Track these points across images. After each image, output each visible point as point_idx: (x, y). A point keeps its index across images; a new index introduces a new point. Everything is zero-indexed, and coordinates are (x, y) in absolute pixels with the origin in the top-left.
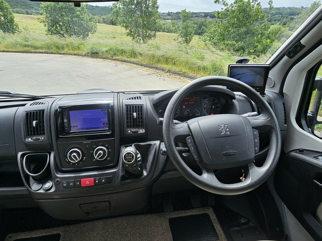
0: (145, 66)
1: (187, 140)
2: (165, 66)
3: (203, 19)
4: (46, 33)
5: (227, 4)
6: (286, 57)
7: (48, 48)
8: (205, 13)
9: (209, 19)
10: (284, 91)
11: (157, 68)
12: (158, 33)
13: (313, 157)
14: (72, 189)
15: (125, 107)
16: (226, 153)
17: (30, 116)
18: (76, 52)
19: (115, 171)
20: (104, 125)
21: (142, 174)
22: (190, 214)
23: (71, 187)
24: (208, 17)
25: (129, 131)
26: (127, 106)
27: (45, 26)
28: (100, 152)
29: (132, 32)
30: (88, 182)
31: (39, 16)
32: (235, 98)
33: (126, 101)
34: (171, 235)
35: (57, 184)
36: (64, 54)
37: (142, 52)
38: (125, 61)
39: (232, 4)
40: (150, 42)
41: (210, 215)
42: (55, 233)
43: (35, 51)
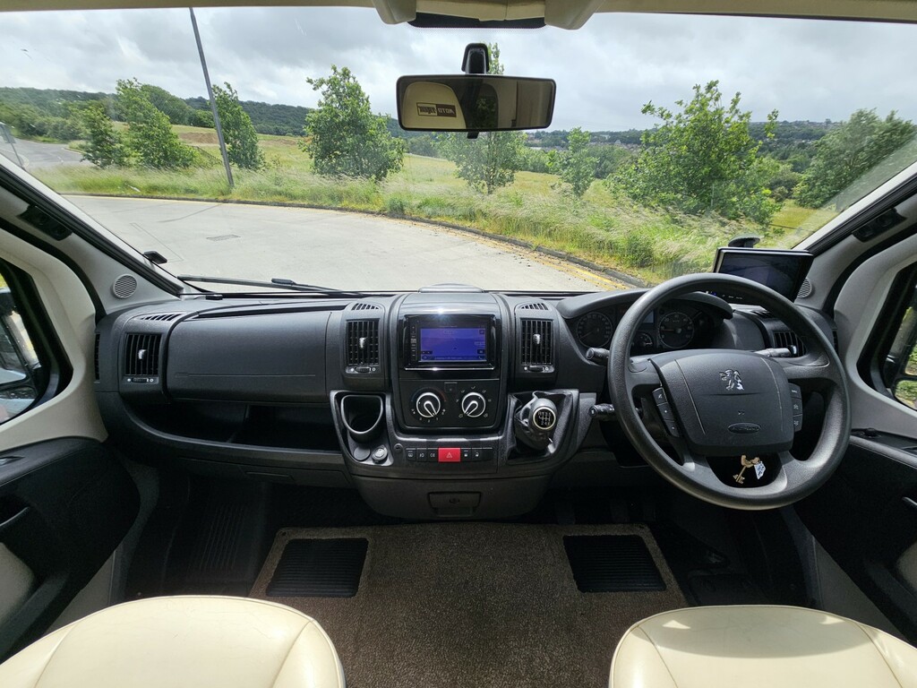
0: (491, 237)
1: (655, 395)
2: (530, 239)
3: (607, 147)
4: (312, 169)
5: (669, 116)
6: (851, 239)
7: (314, 197)
8: (611, 134)
9: (619, 146)
10: (836, 308)
11: (514, 242)
12: (518, 174)
13: (905, 450)
14: (422, 464)
15: (519, 323)
16: (736, 427)
17: (354, 328)
18: (363, 207)
19: (498, 440)
20: (478, 352)
21: (546, 450)
22: (604, 533)
23: (421, 460)
24: (618, 142)
25: (526, 368)
26: (523, 320)
27: (311, 157)
28: (473, 402)
29: (468, 170)
30: (449, 455)
31: (301, 139)
32: (729, 316)
33: (520, 310)
34: (569, 568)
35: (396, 453)
36: (340, 209)
37: (485, 211)
38: (454, 227)
39: (680, 116)
40: (501, 190)
41: (645, 539)
42: (358, 536)
43: (291, 202)
